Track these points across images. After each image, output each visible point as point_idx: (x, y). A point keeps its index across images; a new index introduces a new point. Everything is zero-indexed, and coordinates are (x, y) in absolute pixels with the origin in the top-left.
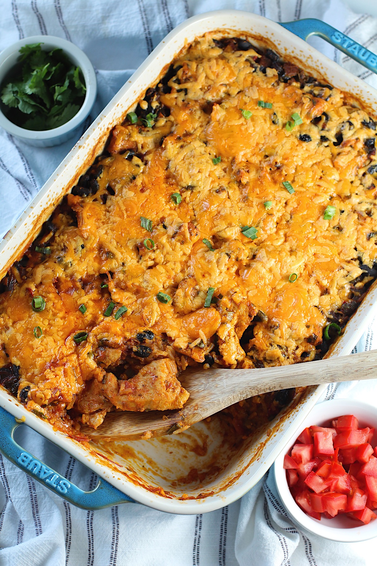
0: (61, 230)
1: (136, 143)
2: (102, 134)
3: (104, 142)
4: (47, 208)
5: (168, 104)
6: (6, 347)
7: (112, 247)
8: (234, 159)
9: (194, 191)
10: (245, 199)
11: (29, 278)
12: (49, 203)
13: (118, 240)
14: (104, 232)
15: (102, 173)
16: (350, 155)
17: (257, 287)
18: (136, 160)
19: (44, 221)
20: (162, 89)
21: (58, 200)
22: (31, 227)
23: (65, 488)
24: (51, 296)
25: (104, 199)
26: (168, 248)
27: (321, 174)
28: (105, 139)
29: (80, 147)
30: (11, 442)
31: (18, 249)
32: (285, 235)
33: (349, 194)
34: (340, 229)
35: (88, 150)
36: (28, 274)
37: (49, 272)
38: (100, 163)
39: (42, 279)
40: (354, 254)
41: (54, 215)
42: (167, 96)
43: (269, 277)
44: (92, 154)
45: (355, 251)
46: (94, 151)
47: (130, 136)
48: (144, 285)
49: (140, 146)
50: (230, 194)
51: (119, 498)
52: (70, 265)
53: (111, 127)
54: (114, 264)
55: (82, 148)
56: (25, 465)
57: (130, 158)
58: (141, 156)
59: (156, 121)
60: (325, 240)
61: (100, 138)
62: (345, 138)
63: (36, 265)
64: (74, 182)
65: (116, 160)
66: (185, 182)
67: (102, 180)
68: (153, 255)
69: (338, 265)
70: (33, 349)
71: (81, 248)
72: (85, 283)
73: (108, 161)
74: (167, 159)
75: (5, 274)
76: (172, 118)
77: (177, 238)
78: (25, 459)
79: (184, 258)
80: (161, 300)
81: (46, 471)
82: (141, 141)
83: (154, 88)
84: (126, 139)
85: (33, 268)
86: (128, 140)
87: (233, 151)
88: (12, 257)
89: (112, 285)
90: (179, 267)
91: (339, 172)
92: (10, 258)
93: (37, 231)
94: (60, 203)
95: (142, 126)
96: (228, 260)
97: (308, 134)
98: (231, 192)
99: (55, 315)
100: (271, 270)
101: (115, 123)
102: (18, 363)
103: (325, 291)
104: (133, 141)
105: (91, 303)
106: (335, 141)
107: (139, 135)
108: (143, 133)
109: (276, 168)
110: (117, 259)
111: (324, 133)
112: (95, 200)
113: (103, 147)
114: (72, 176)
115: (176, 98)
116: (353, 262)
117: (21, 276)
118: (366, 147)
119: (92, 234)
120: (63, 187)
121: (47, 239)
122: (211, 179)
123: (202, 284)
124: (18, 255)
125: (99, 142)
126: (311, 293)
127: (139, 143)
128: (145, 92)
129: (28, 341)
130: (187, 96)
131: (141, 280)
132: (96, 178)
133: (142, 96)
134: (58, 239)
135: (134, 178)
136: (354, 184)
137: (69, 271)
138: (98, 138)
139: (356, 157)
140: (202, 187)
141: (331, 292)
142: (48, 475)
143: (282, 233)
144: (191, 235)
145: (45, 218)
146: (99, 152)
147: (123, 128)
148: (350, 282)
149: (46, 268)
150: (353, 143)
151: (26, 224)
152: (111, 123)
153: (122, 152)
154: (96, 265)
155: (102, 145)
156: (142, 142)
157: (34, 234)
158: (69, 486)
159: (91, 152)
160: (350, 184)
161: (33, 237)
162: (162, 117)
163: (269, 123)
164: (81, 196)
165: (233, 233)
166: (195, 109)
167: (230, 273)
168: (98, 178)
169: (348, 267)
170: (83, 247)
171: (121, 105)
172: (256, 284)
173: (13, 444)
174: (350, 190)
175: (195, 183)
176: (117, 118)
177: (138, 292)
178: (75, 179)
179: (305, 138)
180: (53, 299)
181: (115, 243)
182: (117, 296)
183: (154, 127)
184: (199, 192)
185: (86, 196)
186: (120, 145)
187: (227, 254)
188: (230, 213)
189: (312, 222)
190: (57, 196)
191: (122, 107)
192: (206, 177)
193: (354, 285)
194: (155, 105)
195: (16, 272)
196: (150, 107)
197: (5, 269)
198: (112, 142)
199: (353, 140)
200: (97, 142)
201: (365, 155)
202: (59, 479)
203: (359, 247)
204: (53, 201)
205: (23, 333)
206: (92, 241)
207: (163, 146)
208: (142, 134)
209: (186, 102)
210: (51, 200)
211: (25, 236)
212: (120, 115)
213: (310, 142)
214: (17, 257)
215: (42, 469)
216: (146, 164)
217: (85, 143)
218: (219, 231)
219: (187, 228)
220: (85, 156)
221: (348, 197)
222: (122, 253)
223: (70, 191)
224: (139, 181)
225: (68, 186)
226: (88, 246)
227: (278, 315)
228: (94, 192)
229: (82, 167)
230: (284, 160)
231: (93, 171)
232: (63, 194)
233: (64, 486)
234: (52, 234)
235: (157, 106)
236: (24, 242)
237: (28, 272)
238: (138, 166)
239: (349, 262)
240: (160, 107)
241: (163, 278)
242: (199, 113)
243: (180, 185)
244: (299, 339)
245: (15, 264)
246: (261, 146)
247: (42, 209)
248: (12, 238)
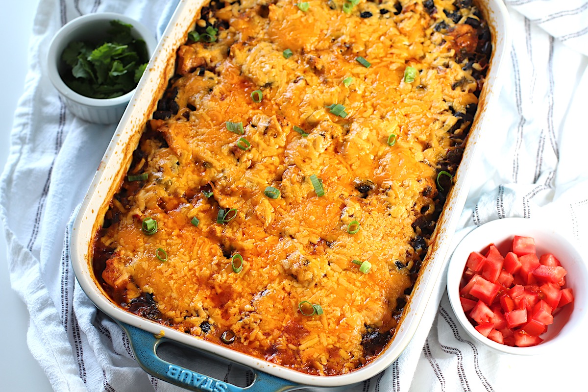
0: (152, 154)
1: (205, 59)
2: (169, 56)
3: (172, 65)
4: (133, 135)
5: (225, 17)
6: (135, 278)
7: (207, 156)
8: (303, 49)
9: (273, 87)
10: (325, 82)
11: (133, 206)
12: (134, 130)
13: (212, 150)
14: (195, 144)
15: (178, 93)
16: (412, 19)
17: (359, 159)
18: (208, 74)
19: (133, 150)
20: (215, 7)
21: (142, 128)
22: (122, 156)
23: (222, 389)
24: (159, 216)
25: (187, 116)
26: (263, 144)
27: (391, 43)
28: (173, 61)
29: (150, 70)
30: (156, 359)
31: (114, 180)
32: (373, 105)
33: (422, 54)
34: (423, 87)
35: (159, 73)
36: (130, 203)
37: (151, 193)
38: (174, 86)
39: (146, 203)
40: (444, 105)
41: (141, 142)
42: (223, 11)
43: (367, 146)
44: (164, 77)
45: (444, 102)
46: (165, 73)
47: (196, 53)
48: (249, 184)
49: (208, 60)
50: (308, 81)
51: (279, 385)
52: (170, 183)
53: (175, 48)
54: (213, 173)
55: (153, 71)
56: (176, 377)
57: (202, 74)
58: (212, 70)
59: (218, 34)
60: (412, 100)
61: (168, 60)
62: (404, 7)
63: (137, 192)
64: (153, 107)
65: (188, 79)
66: (262, 81)
67: (180, 99)
68: (250, 156)
69: (431, 119)
71: (176, 165)
72: (190, 197)
73: (180, 81)
74: (238, 65)
75: (108, 208)
76: (232, 29)
77: (270, 133)
78: (174, 371)
79: (280, 151)
80: (269, 195)
81: (199, 378)
82: (208, 55)
83: (208, 6)
84: (194, 57)
85: (134, 195)
86: (196, 58)
87: (300, 42)
88: (110, 189)
89: (217, 193)
90: (276, 160)
91: (407, 37)
92: (108, 190)
93: (129, 161)
94: (145, 131)
95: (206, 42)
96: (324, 141)
97: (367, 10)
98: (308, 79)
99: (168, 234)
100: (368, 140)
101: (178, 44)
102: (151, 290)
103: (426, 146)
104: (201, 57)
105: (202, 215)
106: (395, 10)
107: (205, 50)
108: (208, 47)
109: (346, 49)
110: (215, 167)
111: (382, 6)
112: (179, 119)
113: (173, 71)
114: (150, 102)
115: (231, 10)
116: (445, 112)
117: (124, 206)
118: (426, 9)
119: (184, 150)
120: (143, 113)
121: (140, 166)
122: (285, 72)
123: (305, 170)
124: (116, 187)
125: (168, 65)
126: (413, 151)
127: (206, 58)
128: (200, 11)
130: (242, 6)
131: (244, 181)
132: (174, 99)
133: (198, 16)
134: (150, 163)
135: (211, 90)
136: (425, 45)
137: (171, 190)
138: (166, 60)
139: (419, 19)
140: (279, 82)
141: (433, 145)
142: (202, 381)
143: (368, 104)
144: (282, 126)
145: (133, 147)
146: (171, 74)
147: (187, 47)
148: (448, 132)
149: (147, 191)
150: (412, 8)
151: (116, 153)
152: (175, 44)
153: (193, 70)
154: (196, 177)
155: (171, 68)
156: (210, 57)
157: (126, 164)
158: (226, 387)
159: (162, 75)
160: (421, 45)
161: (126, 168)
162: (222, 30)
163: (326, 10)
164: (164, 119)
165: (320, 114)
166: (252, 16)
167: (329, 153)
168: (176, 100)
169: (442, 118)
170: (178, 164)
171: (180, 25)
172: (357, 155)
173: (158, 361)
174: (423, 50)
175: (272, 80)
176: (179, 38)
178: (154, 105)
179: (366, 15)
180: (162, 219)
181: (209, 152)
182: (225, 202)
183: (217, 41)
184: (278, 87)
185: (167, 118)
186: (188, 64)
187: (322, 135)
188: (314, 98)
189: (395, 87)
190: (140, 123)
191: (182, 27)
192: (280, 71)
193: (453, 133)
194: (212, 21)
195: (118, 204)
196: (208, 24)
197: (106, 203)
198: (180, 63)
199: (412, 5)
200: (166, 64)
201: (428, 17)
202: (214, 382)
203: (446, 98)
204: (138, 129)
206: (186, 157)
207: (231, 54)
208: (207, 49)
209: (242, 11)
210: (135, 127)
211: (118, 167)
212: (181, 35)
213: (372, 17)
214: (115, 190)
215: (194, 377)
216: (219, 75)
217: (155, 65)
218: (309, 117)
219: (276, 121)
220: (158, 79)
221: (423, 57)
222: (219, 160)
223: (151, 117)
224: (216, 90)
225: (148, 112)
226: (184, 161)
227: (387, 177)
228: (176, 113)
229: (157, 92)
230: (351, 39)
231: (169, 94)
232: (145, 121)
233: (220, 388)
234: (143, 160)
235: (215, 22)
236: (118, 172)
237: (130, 201)
238: (211, 78)
239: (442, 113)
240: (218, 21)
241: (265, 174)
242: (257, 19)
243: (258, 85)
244: (414, 195)
245: (115, 196)
246: (325, 32)
247: (128, 136)
248: (106, 168)
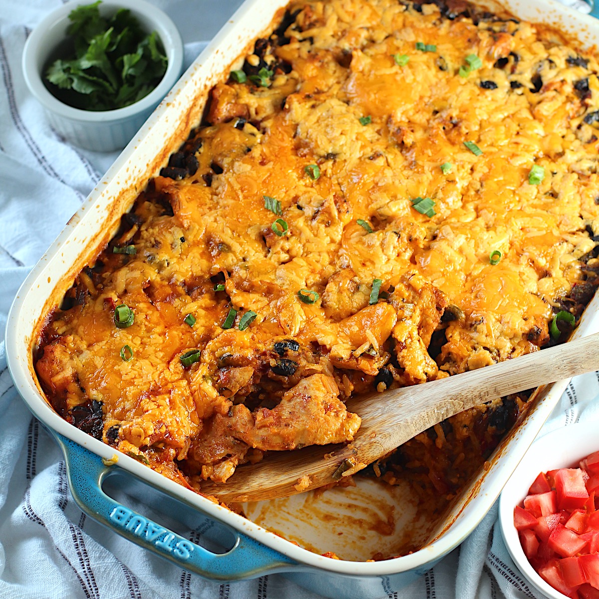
0: (149, 221)
1: (247, 107)
2: (197, 93)
3: (201, 107)
4: (127, 190)
5: (288, 57)
6: (80, 377)
7: (227, 236)
8: (390, 117)
9: (337, 160)
10: (411, 165)
11: (107, 286)
12: (130, 183)
13: (233, 227)
14: (212, 219)
15: (202, 147)
16: (555, 101)
17: (444, 275)
18: (249, 128)
19: (124, 212)
20: (276, 42)
21: (141, 183)
22: (106, 214)
23: (186, 551)
24: (142, 305)
25: (208, 180)
26: (308, 233)
27: (518, 128)
28: (202, 102)
29: (168, 104)
30: (99, 493)
31: (88, 246)
32: (477, 209)
33: (560, 150)
34: (554, 195)
35: (179, 113)
36: (105, 283)
37: (137, 274)
38: (197, 136)
39: (127, 285)
40: (580, 223)
41: (137, 204)
42: (286, 48)
43: (459, 260)
44: (186, 121)
45: (580, 219)
46: (188, 116)
47: (237, 96)
48: (278, 282)
49: (253, 111)
50: (389, 160)
51: (269, 559)
52: (166, 264)
53: (210, 84)
54: (230, 260)
55: (171, 106)
56: (122, 523)
57: (240, 127)
58: (256, 124)
59: (273, 79)
60: (534, 210)
61: (196, 99)
62: (545, 82)
63: (117, 269)
64: (162, 160)
65: (220, 130)
66: (323, 149)
67: (203, 155)
68: (287, 245)
69: (558, 238)
70: (121, 376)
71: (180, 242)
72: (191, 288)
73: (208, 131)
74: (293, 123)
75: (72, 282)
76: (295, 74)
77: (319, 218)
78: (121, 515)
79: (333, 247)
80: (305, 300)
81: (156, 529)
82: (254, 103)
83: (267, 39)
84: (233, 101)
85: (113, 272)
86: (236, 103)
87: (388, 107)
88: (80, 256)
89: (230, 285)
90: (326, 258)
91: (543, 124)
92: (77, 257)
93: (114, 224)
94: (144, 190)
95: (254, 85)
96: (398, 241)
97: (492, 79)
98: (390, 157)
99: (149, 330)
100: (461, 251)
101: (215, 81)
102: (100, 397)
103: (544, 274)
104: (243, 105)
105: (202, 312)
106: (532, 87)
107: (250, 95)
108: (256, 93)
109: (451, 126)
110: (234, 253)
111: (514, 78)
112: (195, 182)
113: (200, 116)
114: (159, 150)
115: (299, 49)
116: (580, 233)
117: (95, 286)
118: (577, 91)
119: (194, 222)
120: (147, 162)
121: (129, 236)
122: (359, 144)
123: (362, 276)
124: (89, 257)
125: (194, 105)
126: (524, 277)
127: (251, 106)
128: (253, 43)
129: (113, 366)
130: (314, 46)
131: (273, 277)
132: (194, 154)
133: (250, 49)
134: (145, 234)
135: (249, 150)
136: (566, 139)
137: (165, 273)
138: (193, 97)
139: (565, 103)
140: (348, 154)
141: (554, 275)
142: (159, 534)
143: (471, 207)
144: (339, 212)
145: (125, 207)
146: (195, 122)
147: (227, 87)
148: (578, 260)
149: (132, 270)
150: (557, 86)
151: (98, 207)
152: (210, 79)
153: (228, 120)
154: (204, 262)
155: (198, 112)
156: (256, 105)
157: (110, 229)
158: (192, 549)
159: (183, 117)
160: (561, 139)
161: (108, 235)
162: (280, 74)
163: (434, 70)
164: (174, 179)
165: (400, 208)
166: (326, 60)
167: (402, 261)
168: (197, 154)
169: (574, 239)
170: (183, 240)
171: (222, 53)
172: (442, 270)
173: (101, 496)
174: (562, 145)
175: (337, 150)
176: (217, 72)
177: (270, 292)
178: (164, 156)
179: (488, 85)
180: (145, 310)
181: (230, 232)
182: (238, 299)
183: (270, 87)
184: (345, 161)
185: (181, 178)
186: (224, 109)
187: (396, 233)
188: (393, 183)
189: (513, 188)
190: (140, 176)
191: (224, 57)
192: (352, 140)
193: (586, 263)
194: (269, 59)
195: (87, 280)
196: (263, 63)
197: (70, 274)
198: (212, 107)
199: (557, 83)
200: (191, 103)
201: (577, 101)
202: (176, 541)
203: (585, 214)
204: (135, 183)
205: (105, 356)
206: (195, 232)
207: (287, 106)
208: (254, 94)
209: (313, 53)
210: (132, 178)
211: (97, 229)
212: (221, 69)
213: (496, 90)
214: (88, 260)
215: (149, 527)
216: (264, 133)
217: (175, 100)
218: (380, 208)
219: (332, 202)
220: (176, 121)
221: (561, 155)
222: (241, 244)
223: (157, 174)
224: (256, 153)
225: (154, 164)
226: (191, 238)
227: (480, 306)
228: (193, 172)
229: (173, 139)
230: (461, 114)
231: (188, 147)
232: (148, 175)
233: (184, 549)
234: (135, 228)
235: (272, 61)
236: (96, 236)
237: (105, 279)
238: (253, 134)
239: (574, 233)
240: (277, 61)
241: (305, 272)
242: (332, 66)
243: (317, 154)
244: (515, 336)
245: (85, 270)
246: (426, 100)
247: (119, 189)
248: (79, 224)
